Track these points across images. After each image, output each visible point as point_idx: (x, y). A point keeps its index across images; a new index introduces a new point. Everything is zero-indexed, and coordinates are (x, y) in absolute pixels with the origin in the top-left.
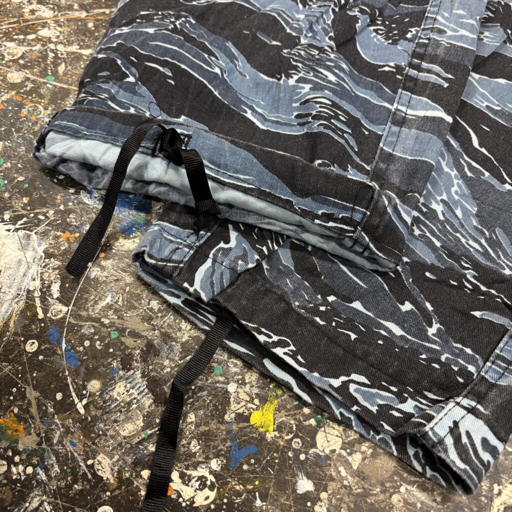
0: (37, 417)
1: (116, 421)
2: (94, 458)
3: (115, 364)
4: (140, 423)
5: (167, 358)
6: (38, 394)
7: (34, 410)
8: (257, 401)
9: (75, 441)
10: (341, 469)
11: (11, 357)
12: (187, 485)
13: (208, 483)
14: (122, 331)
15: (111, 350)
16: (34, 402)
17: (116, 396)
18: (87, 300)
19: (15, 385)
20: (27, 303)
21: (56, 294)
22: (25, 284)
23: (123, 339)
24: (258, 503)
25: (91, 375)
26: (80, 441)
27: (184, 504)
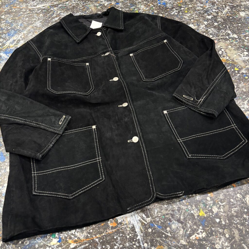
0: (163, 242)
1: (178, 233)
2: (180, 242)
3: (168, 222)
4: (182, 230)
5: (177, 214)
6: (159, 238)
7: (161, 242)
8: (198, 211)
9: (174, 242)
10: (221, 213)
11: (148, 235)
12: (199, 235)
13: (202, 232)
14: (164, 215)
15: (165, 220)
16: (160, 240)
17: (174, 228)
18: (152, 214)
19: (154, 240)
20: (141, 223)
21: (145, 217)
22: (137, 219)
23: (166, 217)
24: (213, 229)
25: (166, 227)
26: (175, 241)
27: (202, 238)
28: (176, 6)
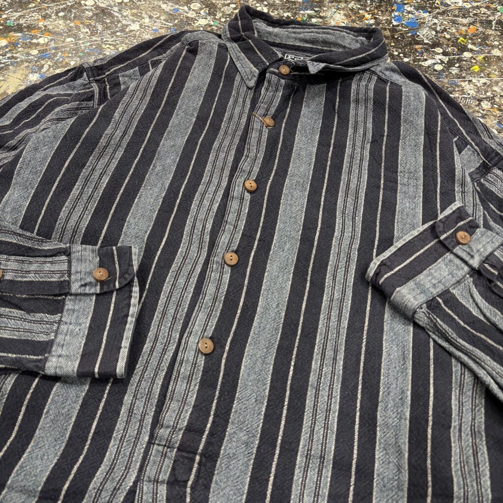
28: (449, 40)
